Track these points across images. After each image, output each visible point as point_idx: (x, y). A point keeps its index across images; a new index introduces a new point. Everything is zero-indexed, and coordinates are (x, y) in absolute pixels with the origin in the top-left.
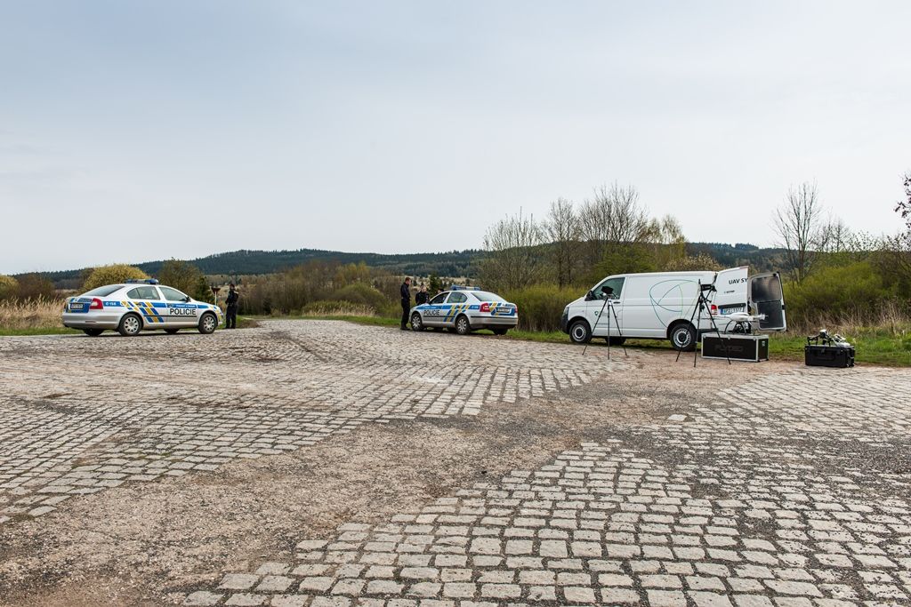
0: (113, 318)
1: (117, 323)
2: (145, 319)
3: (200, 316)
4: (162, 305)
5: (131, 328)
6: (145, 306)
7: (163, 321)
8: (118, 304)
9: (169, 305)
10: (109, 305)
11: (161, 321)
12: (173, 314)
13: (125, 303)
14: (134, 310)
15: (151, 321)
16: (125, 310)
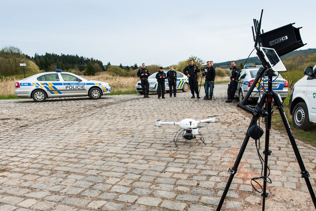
0: (27, 93)
1: (29, 95)
2: (48, 93)
3: (88, 90)
4: (61, 84)
5: (39, 97)
6: (48, 85)
7: (62, 93)
8: (29, 84)
9: (65, 84)
10: (24, 85)
11: (60, 93)
12: (67, 89)
13: (34, 84)
14: (40, 88)
15: (53, 93)
16: (34, 88)
